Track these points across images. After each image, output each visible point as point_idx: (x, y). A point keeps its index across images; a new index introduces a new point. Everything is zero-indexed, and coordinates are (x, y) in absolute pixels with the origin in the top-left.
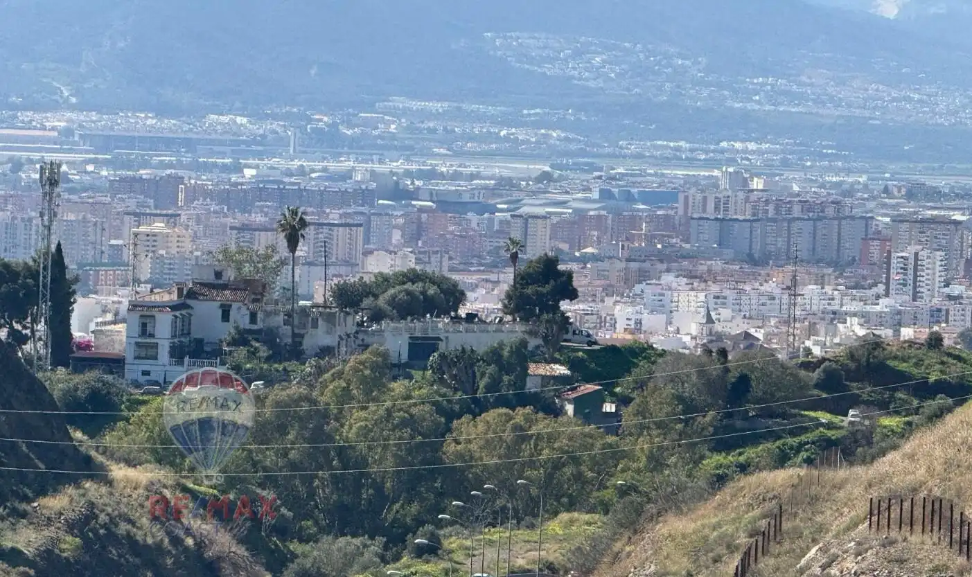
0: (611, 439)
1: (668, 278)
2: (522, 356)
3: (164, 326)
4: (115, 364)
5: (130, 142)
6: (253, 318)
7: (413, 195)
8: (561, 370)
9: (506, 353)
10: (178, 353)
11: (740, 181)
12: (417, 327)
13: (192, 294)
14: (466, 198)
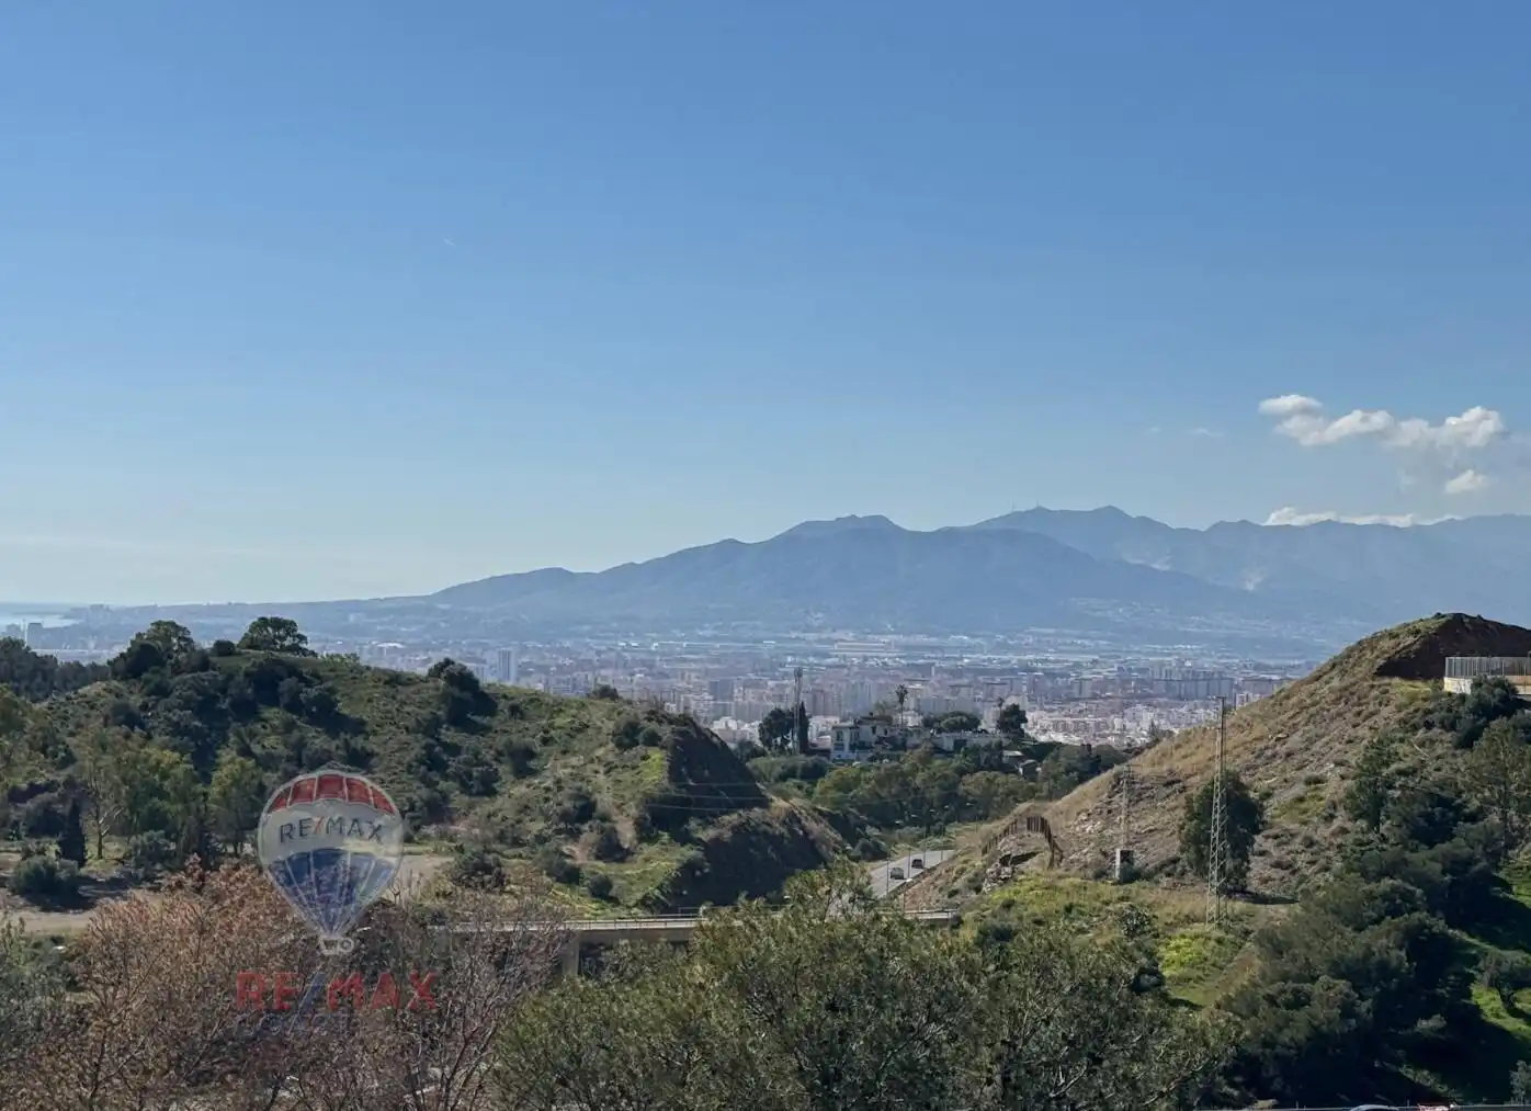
0: (1031, 784)
1: (1139, 707)
2: (1000, 746)
3: (846, 737)
4: (826, 752)
5: (916, 648)
6: (886, 733)
7: (1034, 670)
8: (1018, 753)
9: (993, 746)
10: (853, 747)
12: (957, 735)
13: (860, 722)
14: (1056, 671)
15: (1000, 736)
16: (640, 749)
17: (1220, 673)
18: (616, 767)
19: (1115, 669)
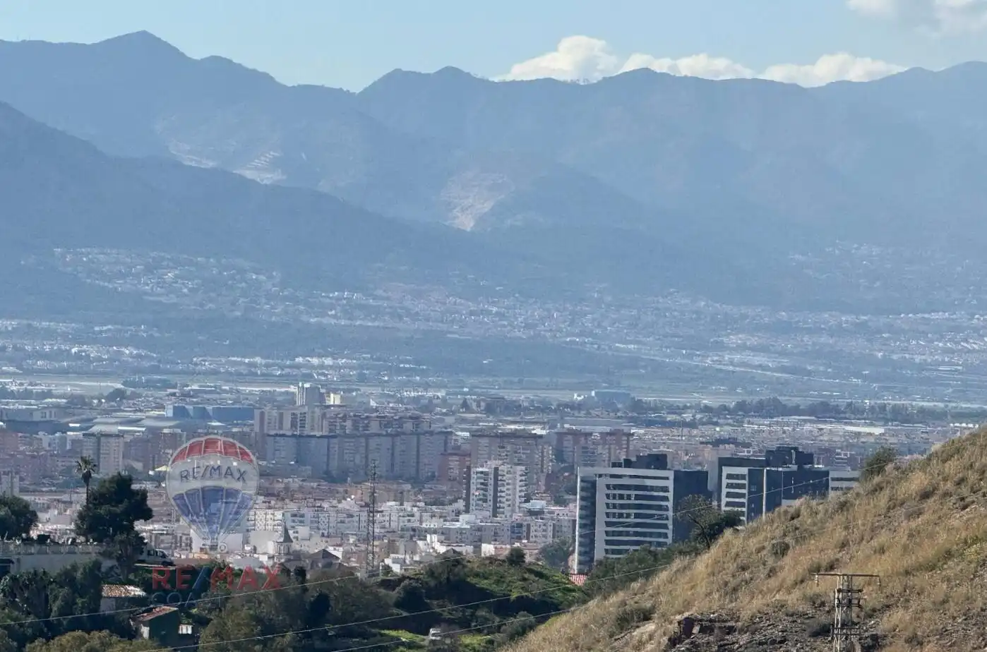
2: (96, 577)
8: (136, 591)
9: (79, 575)
11: (316, 396)
14: (37, 417)
15: (89, 551)
17: (415, 418)
19: (169, 412)
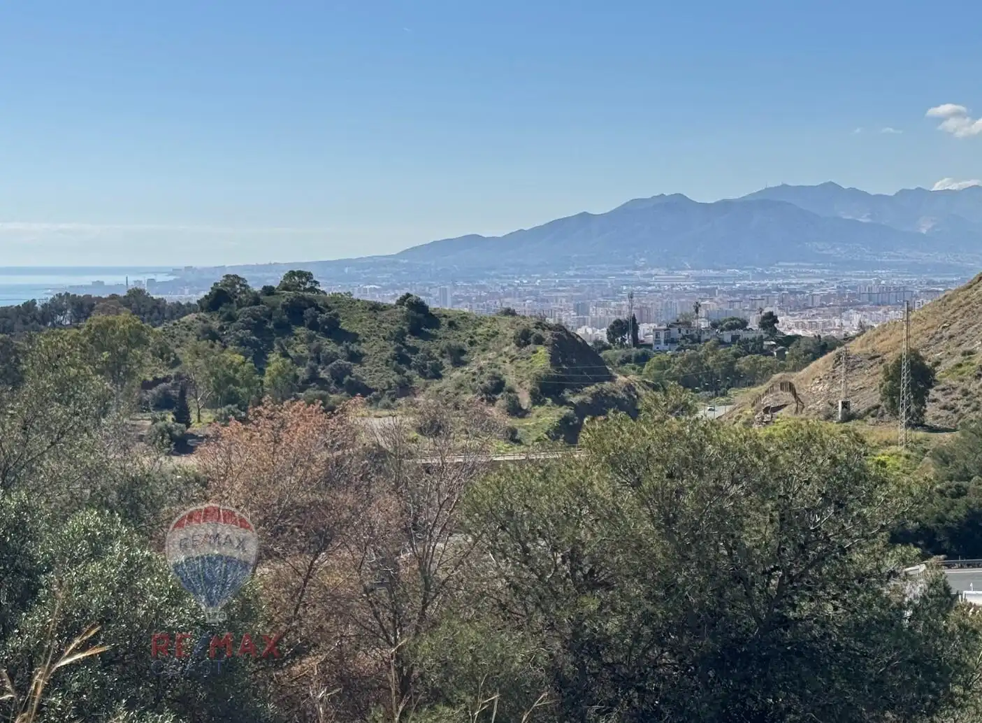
0: (782, 362)
1: (851, 311)
2: (761, 339)
3: (662, 335)
4: (650, 346)
5: (704, 278)
6: (687, 332)
7: (782, 290)
8: (773, 343)
9: (757, 339)
10: (666, 342)
11: (878, 282)
12: (734, 332)
13: (671, 326)
14: (797, 290)
15: (762, 332)
16: (532, 347)
17: (905, 287)
18: (517, 358)
19: (835, 287)
